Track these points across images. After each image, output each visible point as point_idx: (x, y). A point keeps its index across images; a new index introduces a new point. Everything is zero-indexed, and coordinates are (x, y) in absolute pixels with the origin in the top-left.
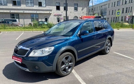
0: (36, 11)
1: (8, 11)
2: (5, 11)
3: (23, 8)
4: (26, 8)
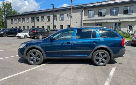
0: (119, 20)
1: (94, 22)
2: (92, 22)
3: (107, 18)
4: (110, 18)
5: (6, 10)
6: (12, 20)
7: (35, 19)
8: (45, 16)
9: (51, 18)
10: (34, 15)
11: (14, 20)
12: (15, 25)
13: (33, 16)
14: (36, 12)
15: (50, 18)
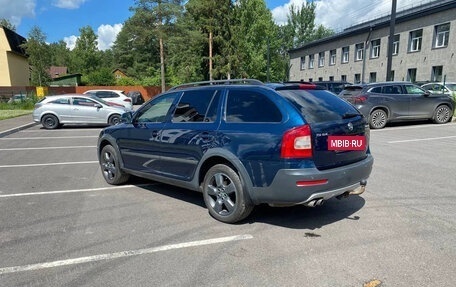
5: (297, 30)
6: (303, 59)
7: (367, 48)
8: (402, 34)
9: (424, 38)
10: (367, 35)
11: (307, 57)
12: (309, 72)
13: (362, 39)
14: (371, 25)
15: (420, 40)
